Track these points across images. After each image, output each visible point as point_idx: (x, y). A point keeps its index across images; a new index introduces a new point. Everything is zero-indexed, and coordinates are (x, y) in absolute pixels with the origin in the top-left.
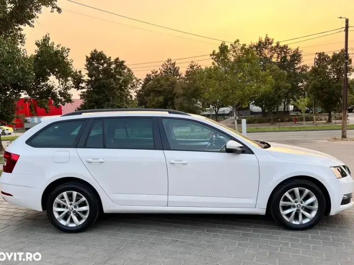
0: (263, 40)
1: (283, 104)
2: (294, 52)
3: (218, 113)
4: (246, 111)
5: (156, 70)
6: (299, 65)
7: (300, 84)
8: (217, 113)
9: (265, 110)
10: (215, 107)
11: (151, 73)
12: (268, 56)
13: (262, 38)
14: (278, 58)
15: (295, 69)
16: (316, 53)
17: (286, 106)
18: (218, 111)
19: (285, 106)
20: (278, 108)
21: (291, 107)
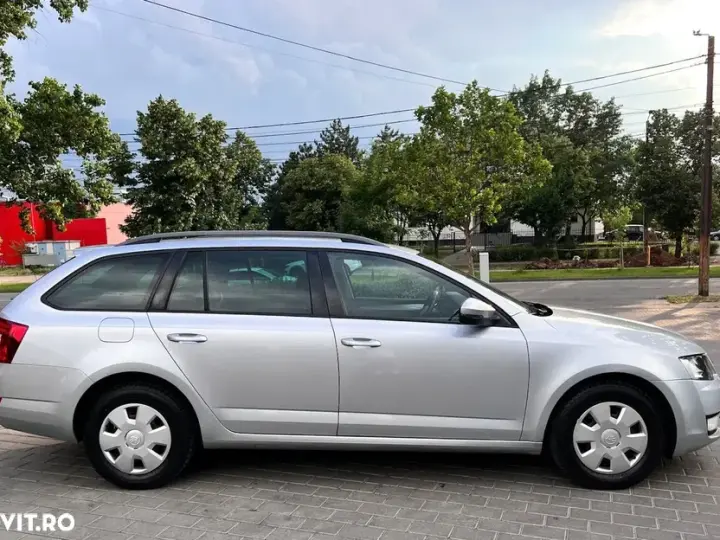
0: (540, 82)
1: (580, 219)
2: (604, 108)
3: (441, 238)
4: (500, 234)
5: (308, 145)
6: (615, 137)
7: (617, 178)
8: (437, 238)
9: (540, 233)
10: (434, 226)
11: (299, 150)
12: (550, 116)
13: (536, 78)
14: (569, 120)
15: (607, 144)
16: (651, 112)
17: (587, 225)
18: (439, 234)
19: (584, 223)
20: (568, 229)
21: (599, 228)
